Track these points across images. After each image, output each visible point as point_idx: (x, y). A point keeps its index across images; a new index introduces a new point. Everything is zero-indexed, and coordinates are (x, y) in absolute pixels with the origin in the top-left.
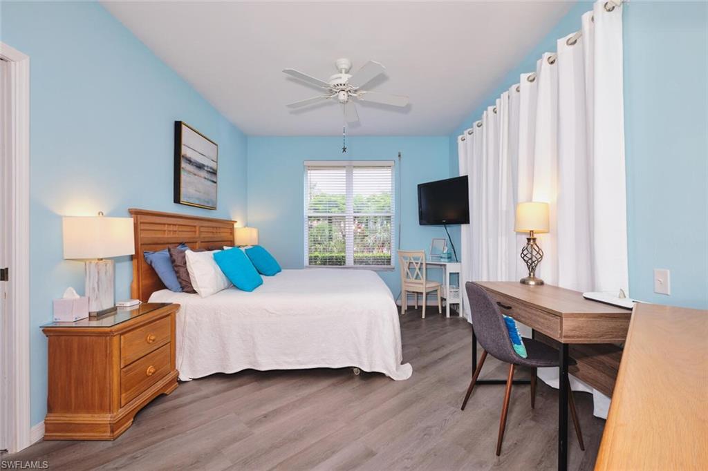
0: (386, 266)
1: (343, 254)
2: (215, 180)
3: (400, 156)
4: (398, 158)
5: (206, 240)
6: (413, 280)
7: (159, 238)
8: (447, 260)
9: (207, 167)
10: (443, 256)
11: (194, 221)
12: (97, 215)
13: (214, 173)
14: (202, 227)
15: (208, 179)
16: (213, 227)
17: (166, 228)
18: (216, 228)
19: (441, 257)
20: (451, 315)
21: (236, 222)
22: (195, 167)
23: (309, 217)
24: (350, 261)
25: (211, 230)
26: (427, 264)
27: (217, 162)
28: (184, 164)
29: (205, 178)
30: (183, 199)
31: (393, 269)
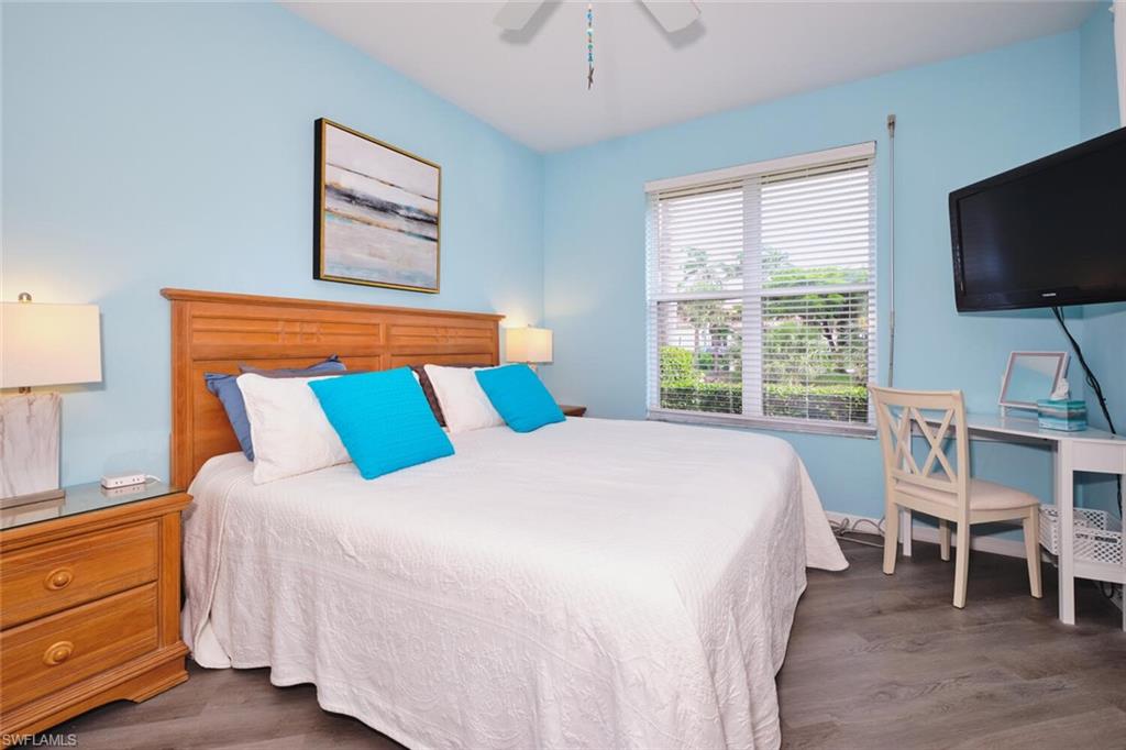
0: (850, 424)
1: (738, 386)
2: (432, 234)
3: (892, 124)
4: (885, 131)
5: (408, 351)
6: (922, 477)
7: (254, 348)
8: (1065, 425)
9: (408, 209)
10: (1051, 410)
11: (368, 314)
12: (16, 300)
13: (433, 221)
14: (394, 325)
15: (410, 234)
16: (435, 327)
17: (279, 327)
18: (445, 327)
19: (1041, 415)
20: (1078, 614)
21: (503, 317)
22: (366, 209)
23: (659, 303)
24: (752, 405)
25: (432, 332)
26: (971, 432)
27: (439, 201)
28: (329, 202)
29: (400, 231)
30: (326, 271)
31: (874, 433)
